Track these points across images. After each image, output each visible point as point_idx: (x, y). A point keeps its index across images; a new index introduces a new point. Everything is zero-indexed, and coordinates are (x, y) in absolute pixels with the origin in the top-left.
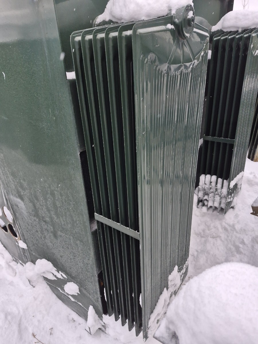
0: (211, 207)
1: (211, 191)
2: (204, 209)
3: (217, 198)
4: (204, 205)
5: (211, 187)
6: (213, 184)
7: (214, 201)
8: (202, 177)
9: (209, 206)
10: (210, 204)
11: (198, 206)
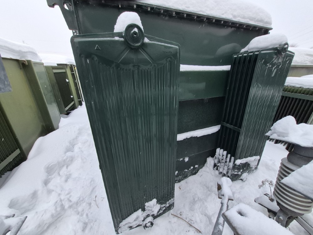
0: (221, 173)
1: (222, 161)
2: (217, 172)
3: (226, 168)
4: (217, 169)
5: (223, 158)
6: (225, 157)
7: (224, 169)
8: (218, 150)
9: (220, 171)
10: (221, 170)
11: (214, 169)
